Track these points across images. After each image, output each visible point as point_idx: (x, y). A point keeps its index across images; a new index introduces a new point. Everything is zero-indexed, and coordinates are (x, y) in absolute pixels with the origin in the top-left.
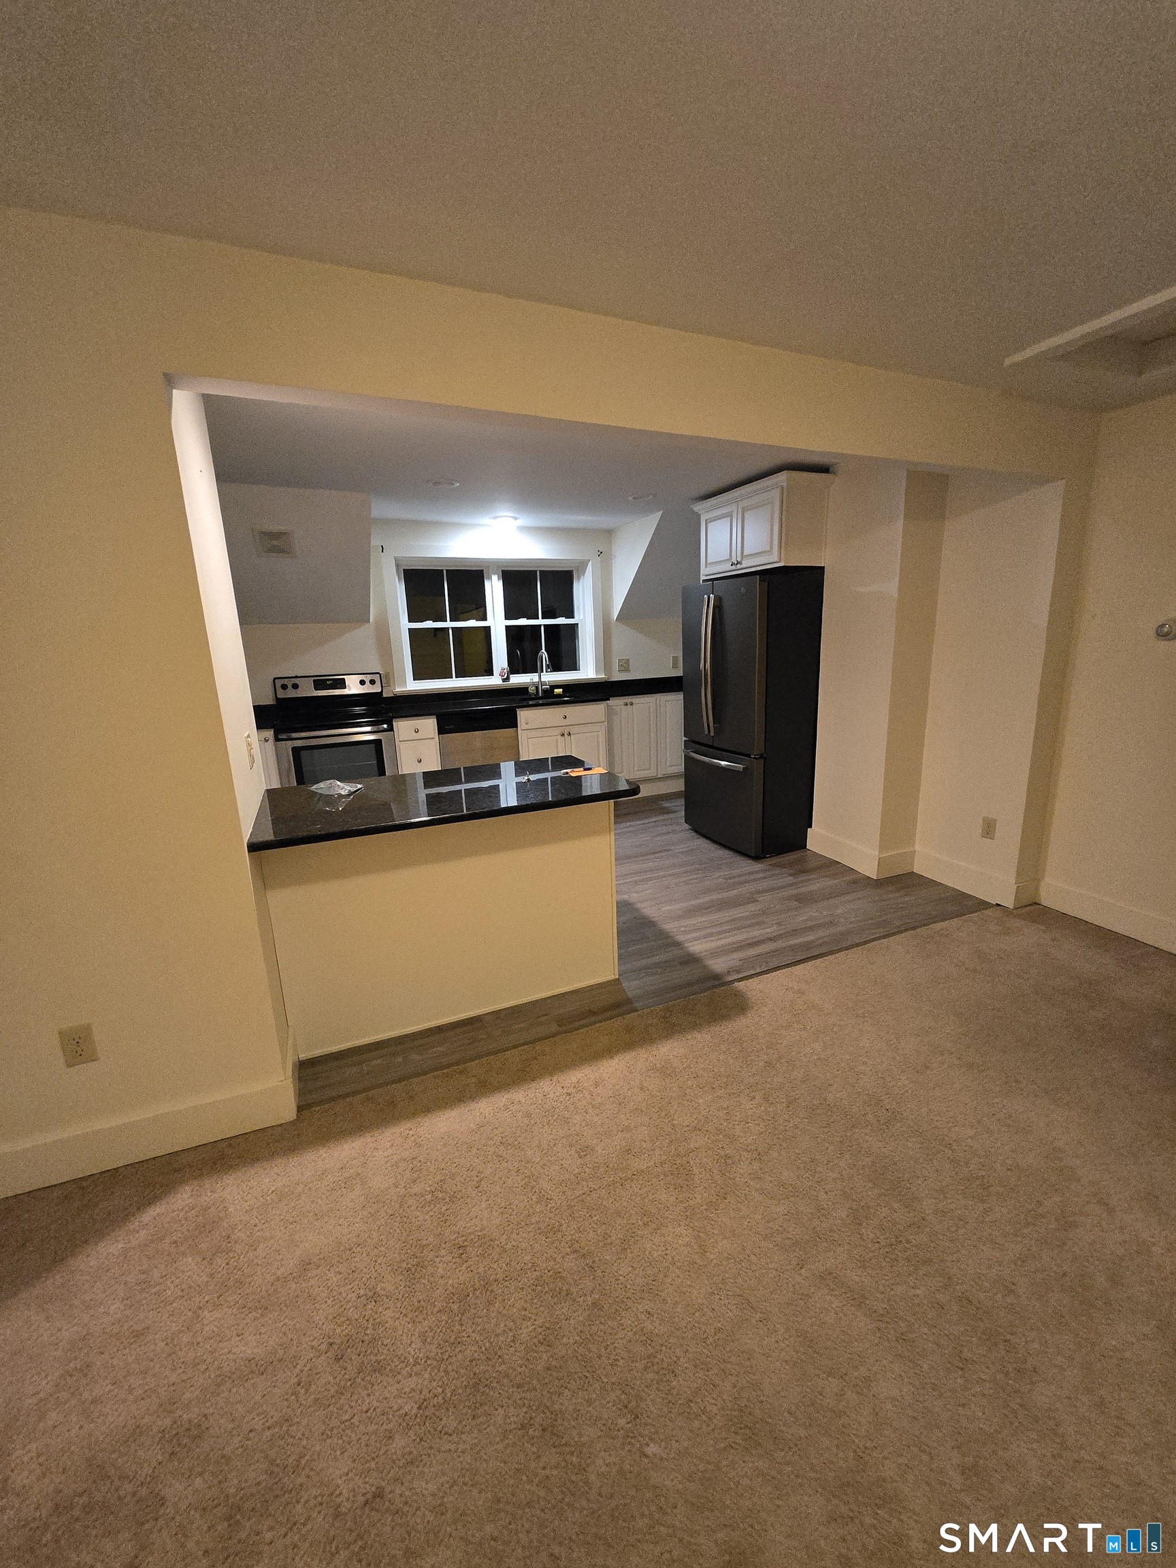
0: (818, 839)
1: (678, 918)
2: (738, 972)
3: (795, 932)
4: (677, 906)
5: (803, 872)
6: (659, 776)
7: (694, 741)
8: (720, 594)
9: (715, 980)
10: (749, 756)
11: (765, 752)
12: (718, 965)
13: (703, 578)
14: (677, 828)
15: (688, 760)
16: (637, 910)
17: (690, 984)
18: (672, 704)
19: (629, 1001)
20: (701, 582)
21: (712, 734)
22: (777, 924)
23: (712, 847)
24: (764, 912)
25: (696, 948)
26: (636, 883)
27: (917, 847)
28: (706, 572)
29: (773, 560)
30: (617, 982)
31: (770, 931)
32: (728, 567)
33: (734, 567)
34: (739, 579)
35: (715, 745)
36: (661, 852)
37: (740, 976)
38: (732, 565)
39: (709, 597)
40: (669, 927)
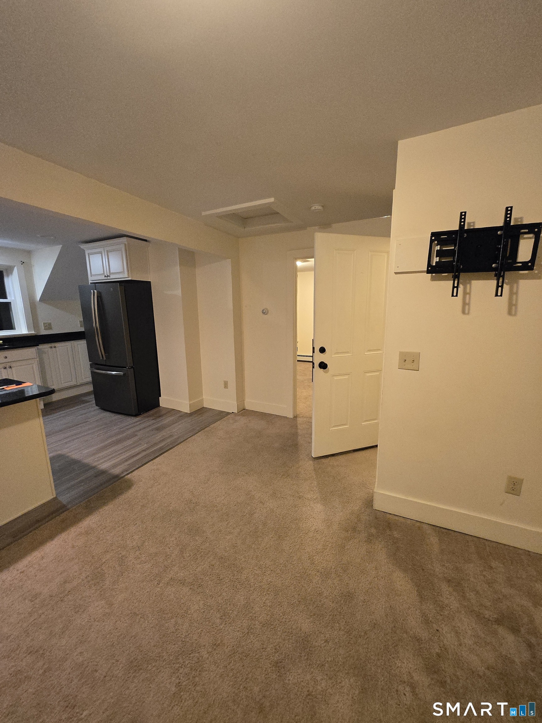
0: (165, 401)
1: (94, 454)
2: (127, 471)
3: (156, 444)
4: (92, 449)
5: (160, 417)
6: (78, 384)
7: (95, 363)
8: (100, 291)
9: (117, 478)
10: (126, 368)
11: (134, 365)
12: (116, 471)
13: (90, 282)
14: (93, 409)
15: (93, 374)
16: (68, 457)
17: (101, 485)
18: (81, 345)
19: (64, 506)
20: (90, 284)
21: (105, 359)
22: (146, 443)
23: (112, 415)
24: (140, 439)
25: (104, 466)
26: (66, 443)
27: (204, 397)
28: (91, 279)
29: (125, 276)
30: (54, 499)
31: (145, 446)
32: (103, 277)
33: (106, 278)
34: (110, 284)
35: (107, 364)
36: (82, 423)
37: (128, 472)
38: (105, 277)
39: (94, 292)
40: (86, 461)
